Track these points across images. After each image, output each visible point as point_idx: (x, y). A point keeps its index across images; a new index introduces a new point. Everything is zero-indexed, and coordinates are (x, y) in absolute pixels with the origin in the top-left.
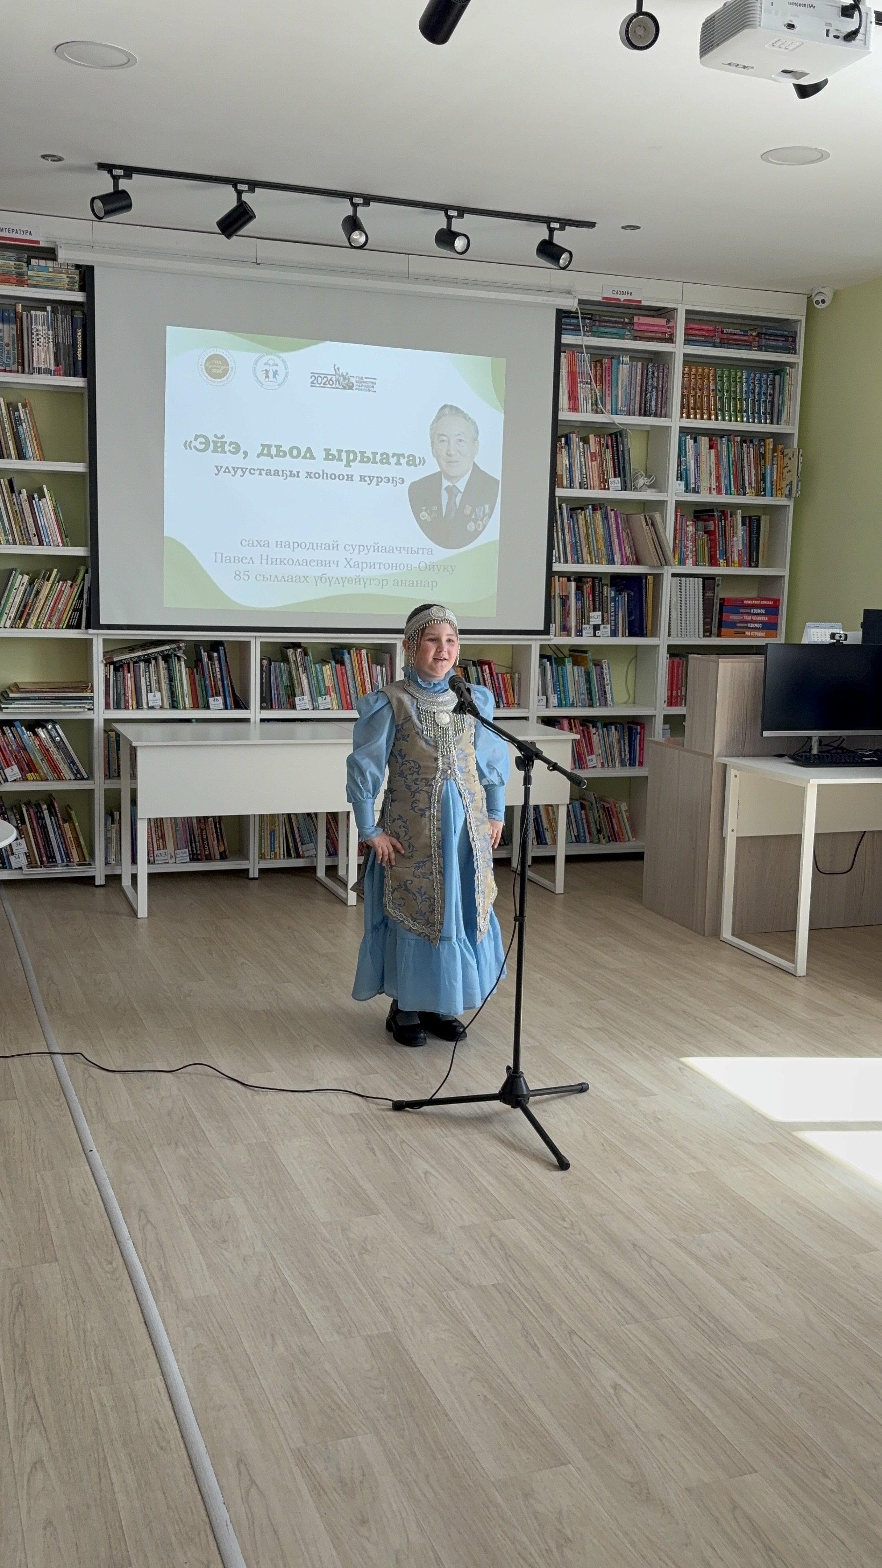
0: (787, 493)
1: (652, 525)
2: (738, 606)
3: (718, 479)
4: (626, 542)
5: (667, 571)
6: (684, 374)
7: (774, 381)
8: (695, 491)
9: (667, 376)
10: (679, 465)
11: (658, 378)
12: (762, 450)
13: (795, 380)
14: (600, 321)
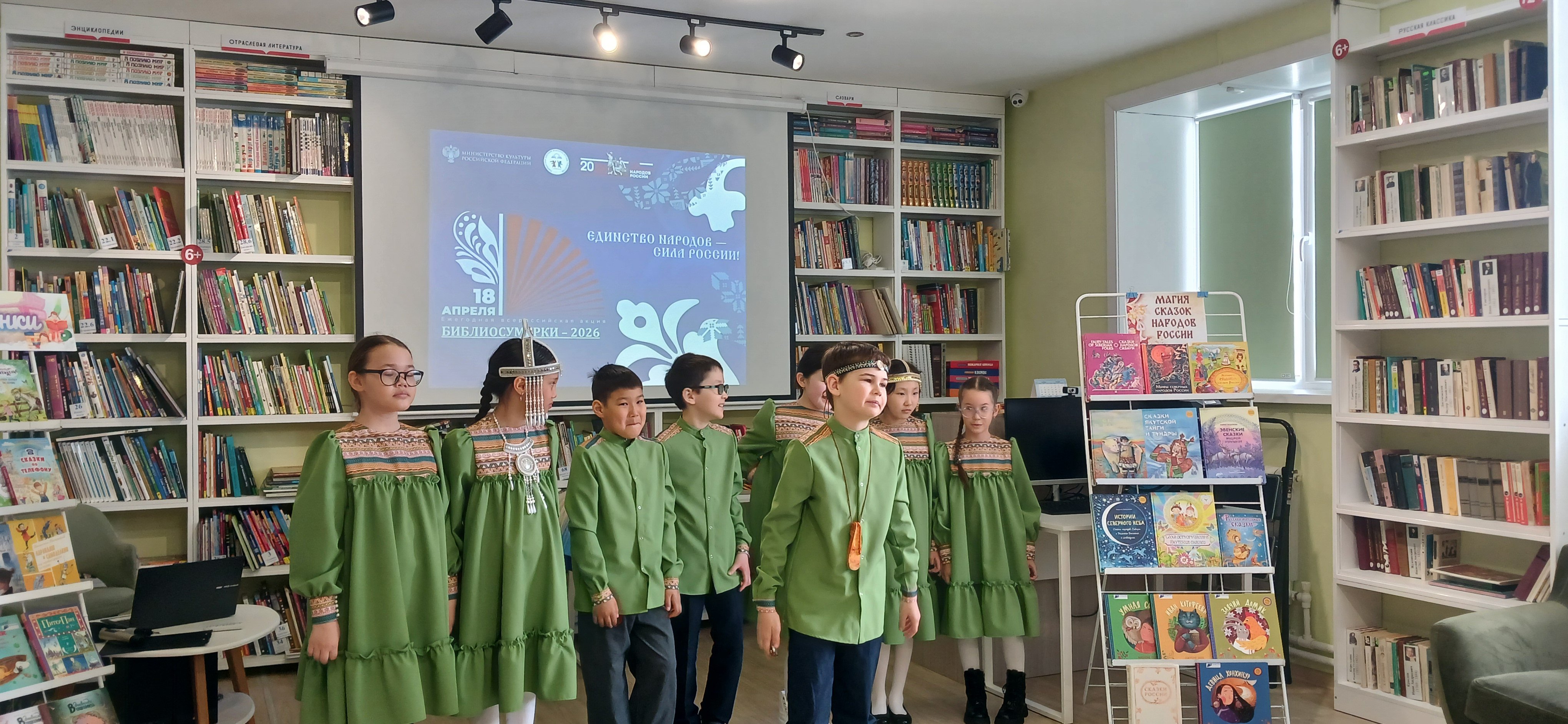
0: (999, 268)
1: (883, 298)
2: (962, 368)
3: (937, 257)
4: (860, 314)
5: (898, 339)
6: (902, 168)
7: (980, 171)
8: (918, 268)
9: (888, 169)
10: (903, 246)
11: (879, 171)
12: (974, 231)
13: (999, 169)
14: (827, 123)
